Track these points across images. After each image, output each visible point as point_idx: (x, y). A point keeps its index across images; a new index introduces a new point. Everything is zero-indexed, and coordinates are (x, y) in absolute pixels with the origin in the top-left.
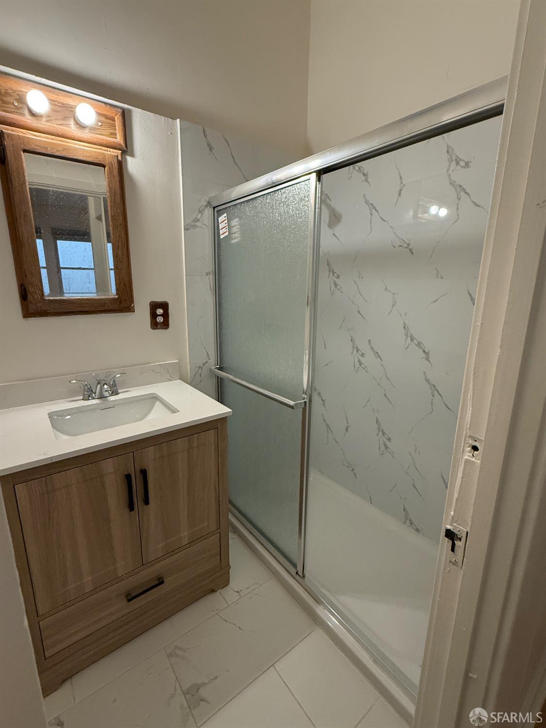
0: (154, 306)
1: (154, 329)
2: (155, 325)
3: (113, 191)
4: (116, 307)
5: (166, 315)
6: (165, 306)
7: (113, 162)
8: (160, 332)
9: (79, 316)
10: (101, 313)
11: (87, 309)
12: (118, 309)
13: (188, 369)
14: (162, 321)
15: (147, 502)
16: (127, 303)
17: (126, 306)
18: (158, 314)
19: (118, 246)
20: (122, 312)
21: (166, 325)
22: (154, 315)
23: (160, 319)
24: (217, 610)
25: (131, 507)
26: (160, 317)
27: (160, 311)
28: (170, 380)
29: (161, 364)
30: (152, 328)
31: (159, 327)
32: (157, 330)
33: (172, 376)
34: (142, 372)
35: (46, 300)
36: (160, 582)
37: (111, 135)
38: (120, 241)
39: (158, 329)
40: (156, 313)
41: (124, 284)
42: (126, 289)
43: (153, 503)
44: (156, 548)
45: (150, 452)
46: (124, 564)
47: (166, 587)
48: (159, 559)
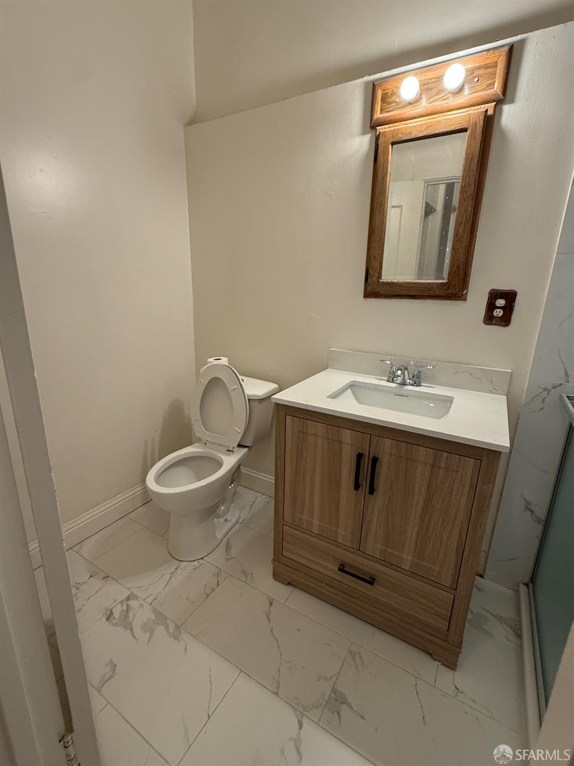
0: (495, 295)
1: (487, 324)
2: (489, 319)
3: (470, 158)
4: (443, 292)
5: (509, 310)
6: (510, 297)
7: (478, 121)
8: (495, 329)
9: (406, 300)
10: (428, 299)
11: (413, 293)
12: (444, 295)
13: (525, 386)
14: (500, 315)
15: (371, 491)
16: (456, 289)
17: (454, 292)
18: (498, 305)
19: (461, 222)
20: (451, 300)
21: (506, 320)
22: (491, 307)
23: (498, 313)
24: (419, 675)
25: (358, 485)
26: (498, 310)
27: (501, 302)
28: (491, 392)
29: (484, 369)
30: (484, 323)
31: (494, 322)
32: (491, 326)
33: (496, 388)
34: (457, 372)
35: (380, 282)
36: (371, 581)
37: (487, 87)
38: (465, 216)
39: (492, 324)
40: (495, 304)
41: (458, 266)
42: (459, 273)
43: (379, 499)
44: (374, 546)
45: (388, 443)
46: (344, 534)
47: (374, 592)
48: (372, 558)
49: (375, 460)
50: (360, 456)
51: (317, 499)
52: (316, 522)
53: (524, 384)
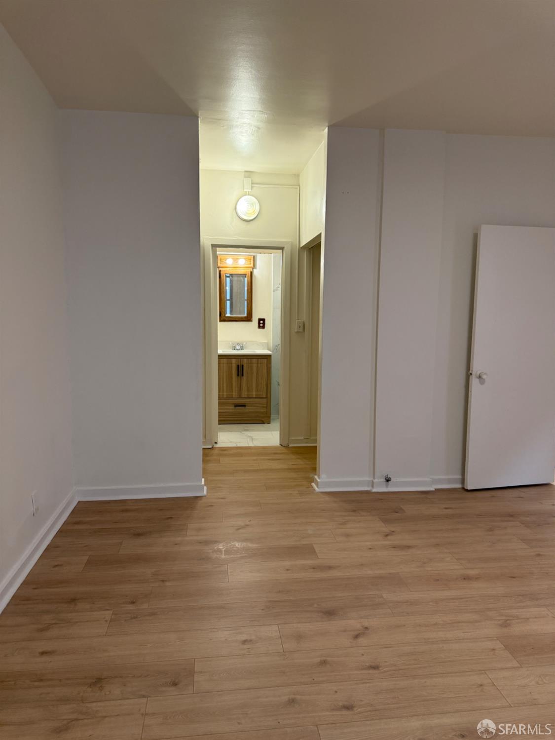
0: (260, 320)
1: (259, 329)
2: (259, 327)
5: (264, 324)
6: (264, 320)
7: (249, 273)
8: (261, 330)
12: (247, 320)
15: (243, 375)
17: (250, 319)
19: (248, 299)
20: (249, 321)
21: (263, 327)
22: (259, 323)
23: (261, 325)
25: (238, 375)
27: (262, 322)
29: (260, 342)
31: (261, 328)
36: (245, 406)
37: (249, 264)
41: (249, 310)
42: (249, 313)
43: (245, 377)
44: (245, 394)
45: (245, 360)
46: (235, 394)
47: (248, 409)
48: (245, 398)
49: (243, 366)
50: (238, 366)
51: (225, 385)
52: (225, 393)
53: (271, 345)
